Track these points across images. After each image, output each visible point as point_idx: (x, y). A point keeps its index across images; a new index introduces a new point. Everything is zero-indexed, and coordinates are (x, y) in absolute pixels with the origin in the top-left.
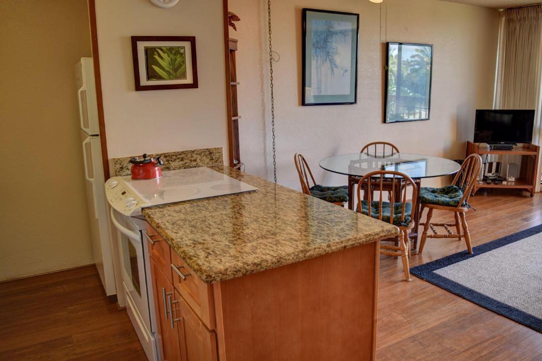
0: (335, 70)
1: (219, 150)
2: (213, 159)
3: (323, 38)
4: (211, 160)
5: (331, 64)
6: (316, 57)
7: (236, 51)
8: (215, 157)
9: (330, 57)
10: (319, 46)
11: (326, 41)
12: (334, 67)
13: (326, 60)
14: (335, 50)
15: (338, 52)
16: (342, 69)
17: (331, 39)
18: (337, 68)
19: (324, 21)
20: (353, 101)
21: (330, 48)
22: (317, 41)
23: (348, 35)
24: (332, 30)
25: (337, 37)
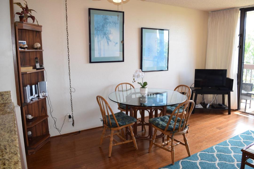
0: (109, 43)
1: (8, 93)
2: (3, 99)
3: (102, 25)
4: (2, 99)
5: (107, 40)
6: (97, 35)
7: (42, 32)
8: (5, 97)
9: (106, 36)
10: (99, 29)
11: (103, 26)
12: (109, 41)
13: (104, 37)
14: (109, 32)
15: (111, 33)
16: (114, 42)
17: (107, 26)
18: (111, 41)
19: (102, 15)
20: (122, 60)
21: (106, 30)
22: (98, 27)
23: (118, 24)
24: (107, 20)
25: (110, 24)
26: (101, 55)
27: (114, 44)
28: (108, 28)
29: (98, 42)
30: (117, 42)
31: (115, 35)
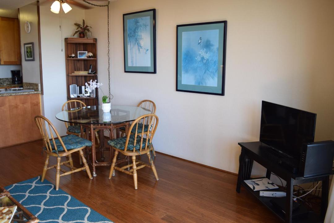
0: (141, 49)
3: (133, 30)
5: (138, 46)
9: (138, 42)
10: (131, 35)
11: (135, 32)
13: (135, 44)
15: (142, 38)
16: (145, 49)
17: (138, 30)
18: (142, 48)
19: (133, 19)
20: (153, 71)
21: (137, 36)
22: (130, 33)
23: (148, 25)
24: (138, 24)
25: (141, 28)
27: (145, 51)
28: (139, 33)
29: (131, 49)
31: (146, 40)
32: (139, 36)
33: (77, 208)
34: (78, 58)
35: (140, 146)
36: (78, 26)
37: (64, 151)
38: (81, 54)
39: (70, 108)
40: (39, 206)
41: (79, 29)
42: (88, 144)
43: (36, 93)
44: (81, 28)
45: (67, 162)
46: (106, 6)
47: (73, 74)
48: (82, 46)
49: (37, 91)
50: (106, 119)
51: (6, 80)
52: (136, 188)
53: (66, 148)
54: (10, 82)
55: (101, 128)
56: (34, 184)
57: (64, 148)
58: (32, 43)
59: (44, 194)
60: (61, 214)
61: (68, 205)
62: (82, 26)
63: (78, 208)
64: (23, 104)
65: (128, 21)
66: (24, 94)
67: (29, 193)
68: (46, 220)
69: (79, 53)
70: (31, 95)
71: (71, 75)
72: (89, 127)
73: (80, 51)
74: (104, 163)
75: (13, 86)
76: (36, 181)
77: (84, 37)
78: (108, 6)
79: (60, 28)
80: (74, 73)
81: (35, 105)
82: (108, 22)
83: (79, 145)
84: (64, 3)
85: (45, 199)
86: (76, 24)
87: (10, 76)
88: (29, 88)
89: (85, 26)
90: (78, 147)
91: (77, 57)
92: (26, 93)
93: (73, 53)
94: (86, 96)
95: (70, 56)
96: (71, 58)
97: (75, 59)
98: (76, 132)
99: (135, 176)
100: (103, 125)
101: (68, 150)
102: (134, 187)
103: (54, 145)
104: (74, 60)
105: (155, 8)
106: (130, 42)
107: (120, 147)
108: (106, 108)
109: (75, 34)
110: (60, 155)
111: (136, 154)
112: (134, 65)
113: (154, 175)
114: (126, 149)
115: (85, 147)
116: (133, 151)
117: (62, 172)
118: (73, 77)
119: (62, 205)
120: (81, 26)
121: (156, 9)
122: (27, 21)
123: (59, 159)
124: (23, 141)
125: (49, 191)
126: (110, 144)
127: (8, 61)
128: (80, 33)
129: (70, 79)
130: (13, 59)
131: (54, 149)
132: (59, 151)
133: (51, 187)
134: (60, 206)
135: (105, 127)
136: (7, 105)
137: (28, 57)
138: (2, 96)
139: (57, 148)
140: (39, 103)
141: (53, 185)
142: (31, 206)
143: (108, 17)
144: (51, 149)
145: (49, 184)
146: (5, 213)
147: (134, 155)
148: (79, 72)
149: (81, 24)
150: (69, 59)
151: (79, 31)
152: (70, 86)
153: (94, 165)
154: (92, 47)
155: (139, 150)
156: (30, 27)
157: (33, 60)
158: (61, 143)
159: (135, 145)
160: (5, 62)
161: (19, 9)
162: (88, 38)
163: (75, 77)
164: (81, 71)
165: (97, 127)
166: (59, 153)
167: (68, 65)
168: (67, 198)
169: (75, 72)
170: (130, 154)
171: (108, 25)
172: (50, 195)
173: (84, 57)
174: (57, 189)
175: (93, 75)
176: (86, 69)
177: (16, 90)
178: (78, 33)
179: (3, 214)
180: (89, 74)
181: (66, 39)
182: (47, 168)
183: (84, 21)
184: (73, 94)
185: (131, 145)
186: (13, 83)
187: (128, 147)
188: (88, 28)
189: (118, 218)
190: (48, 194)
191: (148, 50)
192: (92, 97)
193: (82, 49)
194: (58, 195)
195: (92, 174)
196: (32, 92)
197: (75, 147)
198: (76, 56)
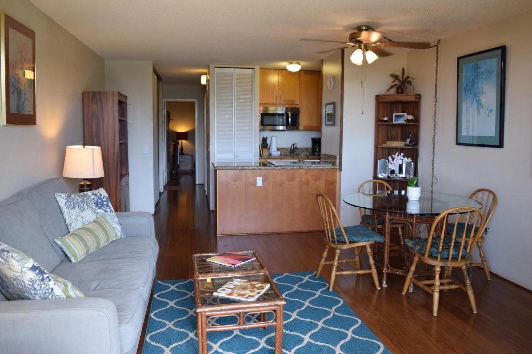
0: (481, 110)
3: (472, 80)
5: (478, 104)
9: (477, 97)
10: (468, 89)
11: (473, 83)
12: (480, 107)
13: (473, 101)
14: (481, 91)
15: (484, 92)
16: (487, 109)
17: (479, 80)
18: (483, 108)
19: (472, 64)
20: (497, 143)
21: (477, 89)
22: (467, 84)
23: (493, 72)
24: (479, 71)
25: (483, 76)
26: (469, 132)
27: (487, 112)
28: (480, 85)
29: (467, 110)
30: (491, 109)
31: (489, 95)
32: (480, 89)
33: (345, 316)
34: (394, 122)
35: (449, 252)
36: (394, 78)
37: (345, 243)
38: (398, 117)
39: (376, 190)
40: (304, 302)
41: (397, 82)
42: (378, 239)
43: (333, 169)
44: (399, 80)
45: (352, 260)
46: (434, 46)
47: (384, 145)
48: (400, 106)
49: (334, 165)
50: (411, 210)
51: (305, 149)
52: (435, 314)
53: (348, 239)
54: (309, 153)
55: (400, 220)
56: (306, 279)
57: (344, 238)
58: (334, 104)
59: (314, 292)
60: (324, 317)
61: (336, 310)
62: (401, 78)
63: (347, 316)
64: (316, 180)
65: (464, 66)
66: (319, 168)
67: (298, 286)
68: (305, 318)
69: (395, 115)
70: (326, 170)
71: (381, 146)
72: (383, 217)
73: (396, 112)
74: (398, 270)
75: (311, 157)
76: (311, 275)
77: (403, 93)
78: (437, 46)
79: (362, 83)
80: (385, 143)
81: (330, 184)
82: (437, 70)
83: (366, 238)
84: (368, 50)
85: (313, 297)
86: (392, 76)
87: (309, 145)
88: (326, 161)
89: (405, 76)
90: (363, 240)
91: (392, 122)
92: (321, 167)
93: (387, 116)
94: (400, 177)
95: (381, 119)
96: (383, 123)
97: (387, 123)
98: (371, 223)
99: (437, 295)
100: (403, 217)
101: (351, 243)
102: (432, 311)
103: (333, 233)
104: (387, 125)
105: (505, 45)
106: (467, 99)
107: (419, 250)
108: (413, 193)
109: (389, 89)
110: (339, 246)
111: (442, 264)
112: (471, 134)
113: (469, 302)
114: (426, 255)
115: (374, 242)
116: (436, 258)
117: (339, 269)
118: (384, 149)
119: (329, 308)
120: (399, 78)
121: (508, 45)
122: (330, 75)
123: (338, 251)
124: (311, 229)
125: (321, 290)
126: (407, 244)
127: (308, 125)
128: (397, 87)
129: (380, 151)
130: (314, 124)
131: (333, 238)
132: (338, 242)
133: (325, 286)
134: (327, 309)
135: (404, 219)
136: (297, 181)
137: (328, 121)
138: (292, 169)
139: (337, 237)
140: (336, 182)
141: (327, 285)
142: (295, 300)
143: (437, 62)
144: (330, 238)
145: (323, 283)
146: (257, 287)
147: (438, 264)
148: (392, 142)
149: (400, 74)
150: (380, 123)
151: (396, 85)
152: (379, 161)
153: (385, 271)
154: (413, 106)
155: (447, 259)
156: (332, 82)
157: (334, 125)
158: (342, 232)
159: (440, 249)
160: (304, 127)
161: (322, 60)
162: (408, 94)
163: (387, 150)
164: (397, 141)
165: (395, 218)
166: (338, 244)
167: (378, 132)
168: (339, 302)
169: (388, 142)
170: (432, 262)
171: (437, 74)
172: (320, 294)
173: (401, 121)
174: (331, 290)
175: (412, 147)
176: (403, 139)
177: (315, 163)
178: (396, 87)
179: (255, 287)
180: (406, 145)
181: (377, 97)
182: (324, 262)
183: (403, 70)
184: (381, 173)
185: (434, 249)
186: (312, 154)
187: (429, 251)
188: (409, 80)
189: (392, 342)
190: (318, 293)
191: (491, 110)
192: (408, 178)
193: (401, 111)
194: (330, 297)
195: (381, 283)
196: (329, 166)
197: (359, 240)
198: (391, 120)
